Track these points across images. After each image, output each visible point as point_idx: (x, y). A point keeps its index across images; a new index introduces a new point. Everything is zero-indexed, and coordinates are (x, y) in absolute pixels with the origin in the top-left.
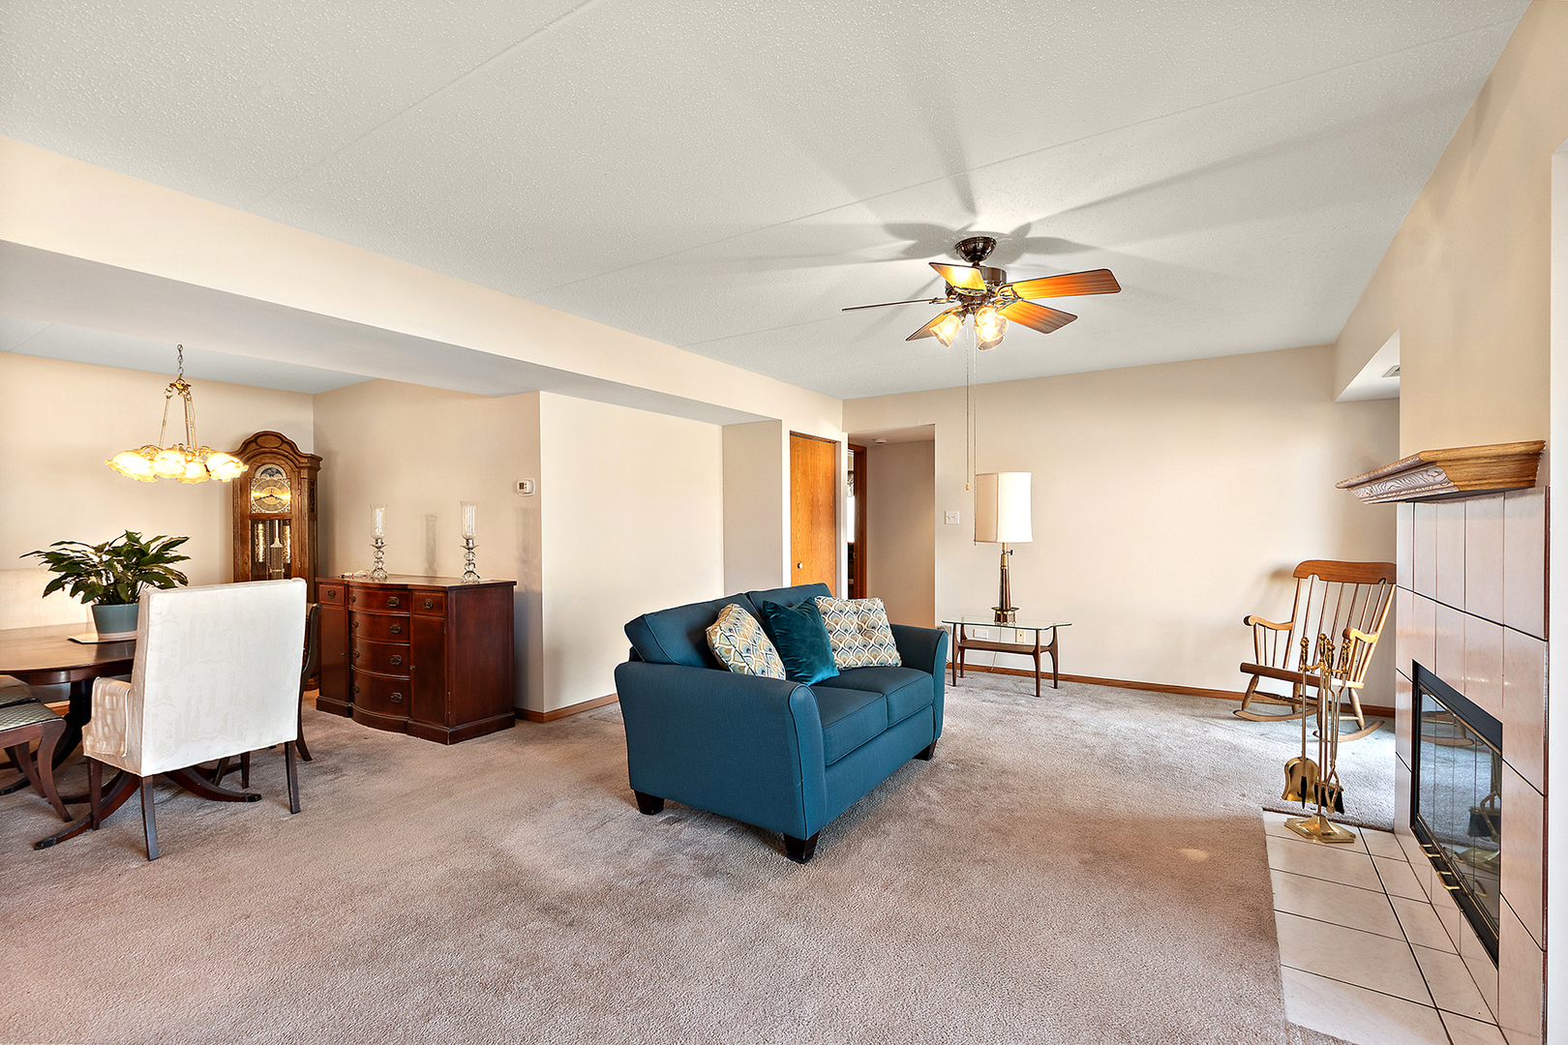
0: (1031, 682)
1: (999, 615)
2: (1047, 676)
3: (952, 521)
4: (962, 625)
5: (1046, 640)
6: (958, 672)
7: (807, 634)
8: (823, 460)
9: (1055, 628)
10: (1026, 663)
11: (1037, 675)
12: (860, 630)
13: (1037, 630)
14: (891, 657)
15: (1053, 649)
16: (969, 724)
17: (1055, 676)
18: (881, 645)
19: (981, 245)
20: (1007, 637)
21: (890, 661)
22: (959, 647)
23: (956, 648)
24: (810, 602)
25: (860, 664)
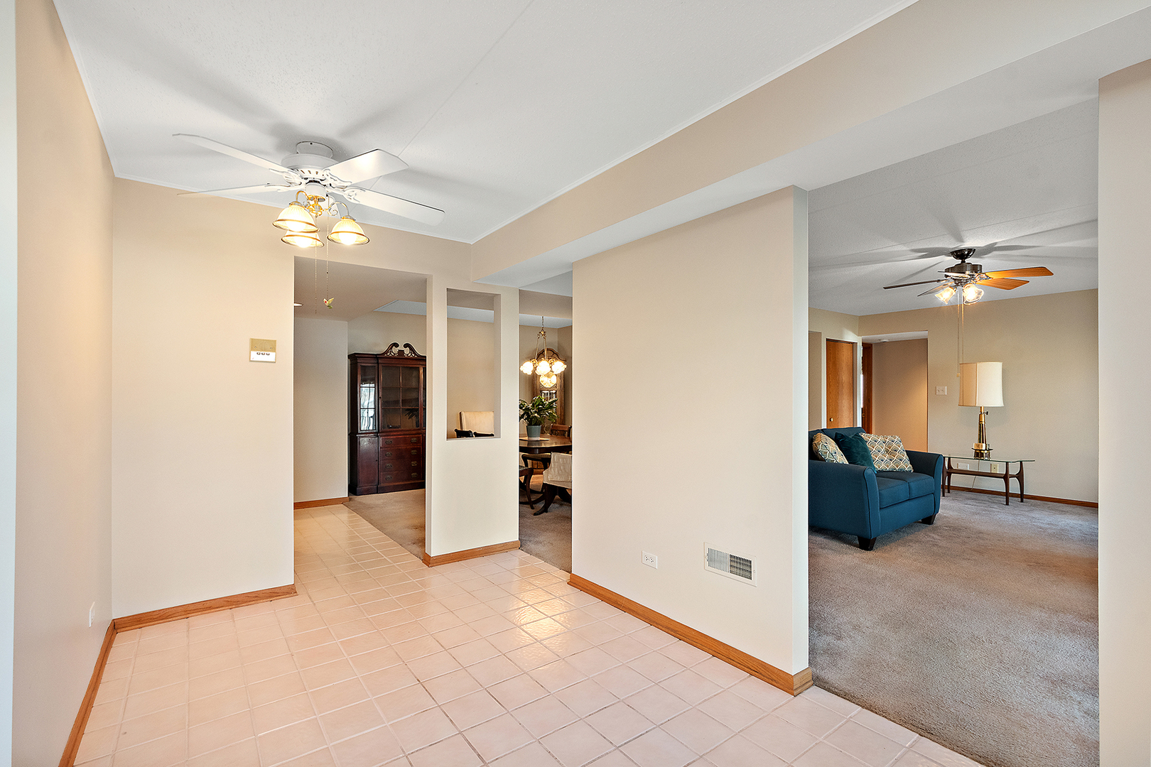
0: (1003, 499)
1: (978, 453)
2: (1014, 495)
3: (941, 393)
4: (949, 458)
5: (1014, 470)
6: (946, 490)
7: (860, 450)
8: (845, 354)
9: (1021, 462)
10: (999, 485)
11: (1007, 495)
12: (887, 451)
13: (1007, 463)
14: (907, 466)
15: (1020, 476)
16: (956, 513)
17: (1022, 496)
18: (901, 460)
19: (966, 253)
20: (984, 467)
21: (907, 469)
22: (947, 472)
23: (945, 473)
24: (857, 435)
25: (888, 469)
